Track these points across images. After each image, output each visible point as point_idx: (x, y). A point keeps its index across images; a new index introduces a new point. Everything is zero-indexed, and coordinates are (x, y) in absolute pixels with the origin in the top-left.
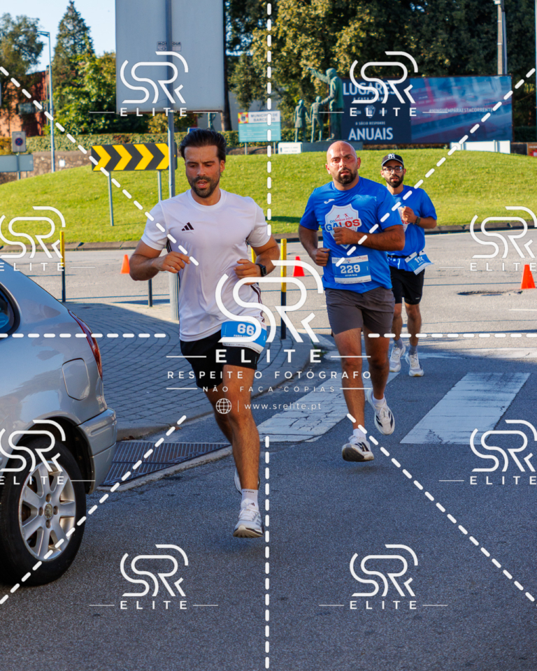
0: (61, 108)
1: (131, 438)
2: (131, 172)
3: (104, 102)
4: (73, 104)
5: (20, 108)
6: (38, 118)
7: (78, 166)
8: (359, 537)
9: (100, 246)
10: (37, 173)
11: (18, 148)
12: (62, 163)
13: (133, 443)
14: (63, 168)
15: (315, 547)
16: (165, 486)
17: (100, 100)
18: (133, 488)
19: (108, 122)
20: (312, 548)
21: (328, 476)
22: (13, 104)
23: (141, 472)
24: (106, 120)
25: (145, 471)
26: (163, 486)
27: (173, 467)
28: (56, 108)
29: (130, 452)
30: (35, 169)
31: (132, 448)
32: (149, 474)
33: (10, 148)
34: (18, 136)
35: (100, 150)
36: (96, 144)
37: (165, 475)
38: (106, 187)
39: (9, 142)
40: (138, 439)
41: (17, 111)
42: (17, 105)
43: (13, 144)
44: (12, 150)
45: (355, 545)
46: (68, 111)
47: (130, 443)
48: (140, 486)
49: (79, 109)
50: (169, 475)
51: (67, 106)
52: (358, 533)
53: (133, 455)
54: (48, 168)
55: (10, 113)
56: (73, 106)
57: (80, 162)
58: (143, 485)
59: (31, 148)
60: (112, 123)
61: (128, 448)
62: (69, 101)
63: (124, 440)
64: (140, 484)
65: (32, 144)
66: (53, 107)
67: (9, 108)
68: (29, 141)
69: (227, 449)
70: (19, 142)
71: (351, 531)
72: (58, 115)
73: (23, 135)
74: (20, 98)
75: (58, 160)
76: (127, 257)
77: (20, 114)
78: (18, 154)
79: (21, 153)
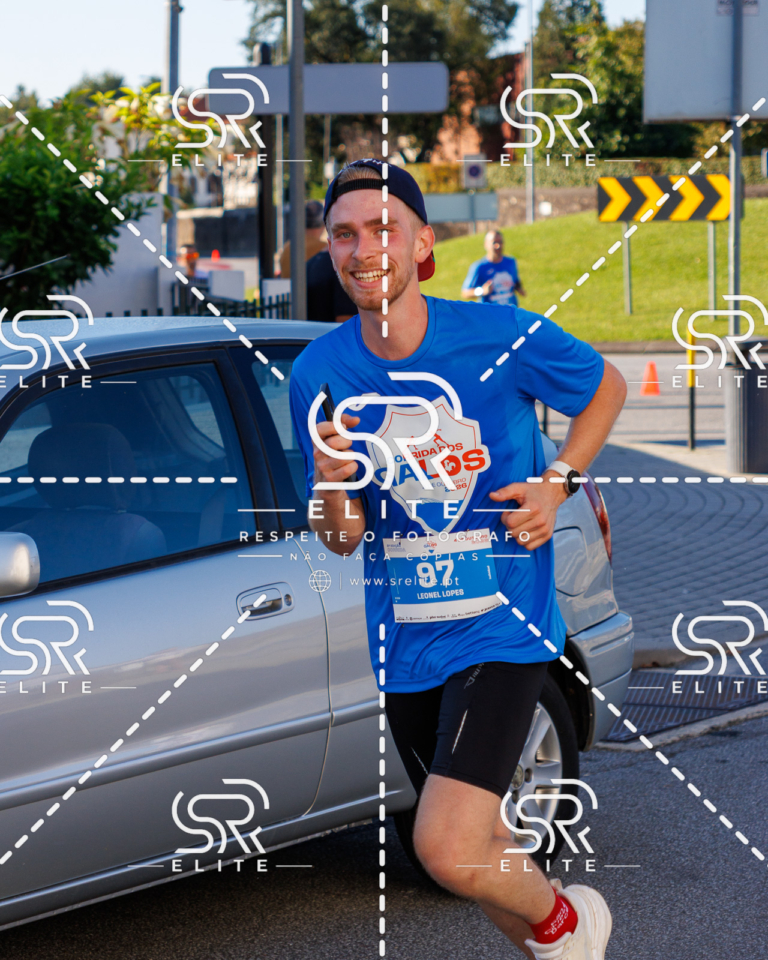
1: (656, 665)
2: (663, 225)
3: (620, 104)
5: (478, 114)
6: (507, 131)
7: (572, 212)
10: (503, 224)
11: (473, 182)
12: (546, 208)
13: (659, 674)
14: (548, 217)
16: (712, 745)
17: (613, 102)
19: (627, 139)
22: (467, 107)
23: (670, 720)
24: (623, 135)
25: (677, 720)
26: (709, 746)
27: (726, 716)
30: (500, 218)
31: (657, 681)
32: (685, 724)
33: (458, 181)
34: (474, 161)
35: (612, 186)
36: (604, 175)
37: (712, 728)
39: (457, 171)
40: (667, 666)
41: (472, 119)
42: (473, 110)
43: (464, 175)
44: (464, 184)
47: (653, 674)
48: (669, 745)
50: (719, 727)
54: (522, 216)
55: (460, 122)
57: (576, 207)
58: (674, 742)
59: (494, 182)
60: (632, 140)
61: (649, 682)
63: (643, 668)
64: (669, 741)
65: (495, 175)
67: (459, 115)
68: (490, 170)
70: (475, 171)
73: (481, 161)
74: (478, 98)
75: (539, 203)
76: (652, 367)
77: (477, 124)
78: (472, 192)
79: (478, 190)
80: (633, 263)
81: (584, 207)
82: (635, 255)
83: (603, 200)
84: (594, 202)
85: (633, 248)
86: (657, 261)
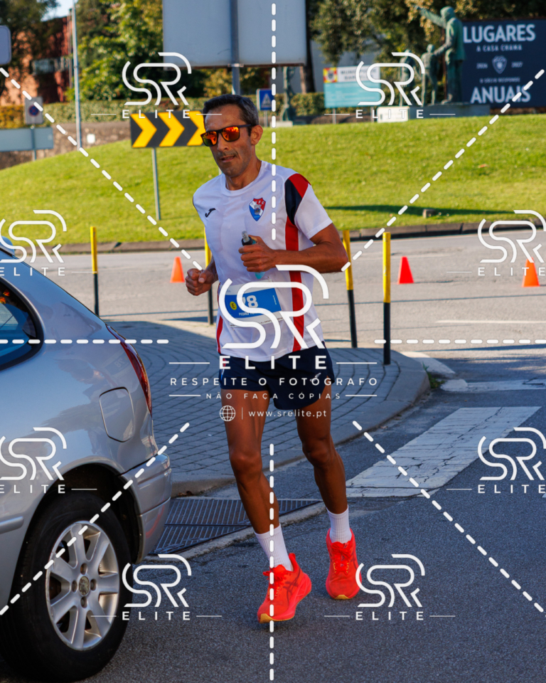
0: (88, 64)
1: (189, 494)
2: (183, 149)
4: (105, 59)
5: (34, 65)
6: (58, 79)
7: (112, 141)
8: (490, 618)
9: (143, 247)
10: (58, 152)
11: (33, 119)
12: (91, 139)
13: (192, 500)
14: (93, 145)
15: (433, 631)
16: (235, 555)
17: (140, 54)
18: (193, 557)
20: (429, 632)
21: (448, 540)
22: (26, 61)
23: (202, 537)
25: (208, 536)
26: (232, 555)
27: (244, 531)
28: (82, 64)
29: (188, 512)
30: (56, 147)
31: (190, 506)
32: (214, 539)
33: (22, 118)
34: (33, 104)
35: (141, 119)
36: (135, 112)
37: (235, 541)
38: (150, 169)
39: (20, 111)
40: (197, 495)
41: (30, 70)
42: (31, 62)
43: (26, 114)
44: (26, 122)
45: (485, 628)
46: (98, 68)
47: (187, 501)
48: (202, 555)
49: (113, 67)
50: (240, 540)
51: (96, 63)
52: (488, 612)
53: (192, 515)
55: (21, 73)
56: (104, 63)
57: (114, 137)
58: (206, 553)
61: (185, 507)
62: (100, 56)
63: (180, 496)
64: (202, 553)
65: (51, 113)
66: (79, 64)
67: (20, 66)
68: (46, 110)
69: (314, 507)
70: (34, 111)
71: (479, 610)
72: (84, 74)
73: (38, 103)
74: (34, 53)
75: (86, 135)
76: (178, 260)
77: (34, 74)
78: (32, 127)
79: (37, 125)
80: (159, 180)
81: (121, 137)
82: (162, 174)
83: (135, 131)
84: (129, 133)
85: (159, 168)
86: (179, 178)
